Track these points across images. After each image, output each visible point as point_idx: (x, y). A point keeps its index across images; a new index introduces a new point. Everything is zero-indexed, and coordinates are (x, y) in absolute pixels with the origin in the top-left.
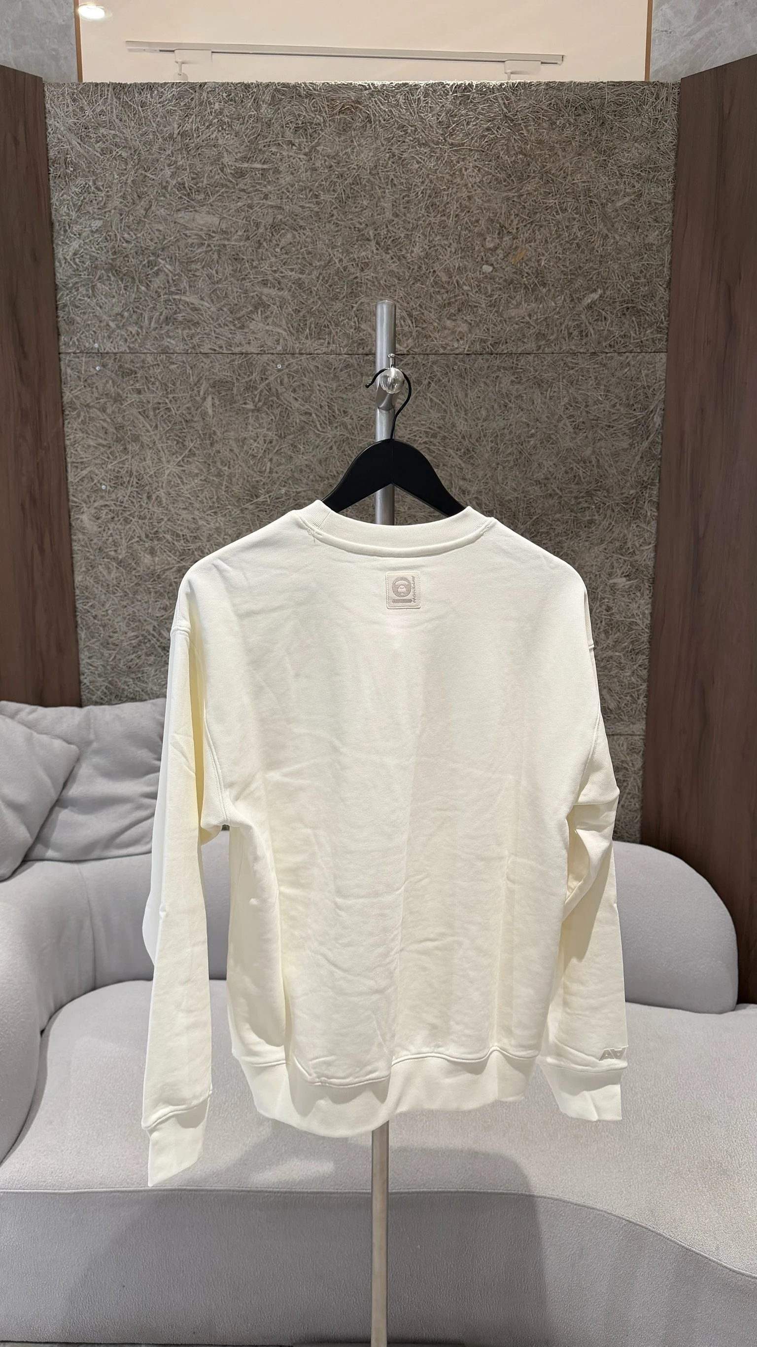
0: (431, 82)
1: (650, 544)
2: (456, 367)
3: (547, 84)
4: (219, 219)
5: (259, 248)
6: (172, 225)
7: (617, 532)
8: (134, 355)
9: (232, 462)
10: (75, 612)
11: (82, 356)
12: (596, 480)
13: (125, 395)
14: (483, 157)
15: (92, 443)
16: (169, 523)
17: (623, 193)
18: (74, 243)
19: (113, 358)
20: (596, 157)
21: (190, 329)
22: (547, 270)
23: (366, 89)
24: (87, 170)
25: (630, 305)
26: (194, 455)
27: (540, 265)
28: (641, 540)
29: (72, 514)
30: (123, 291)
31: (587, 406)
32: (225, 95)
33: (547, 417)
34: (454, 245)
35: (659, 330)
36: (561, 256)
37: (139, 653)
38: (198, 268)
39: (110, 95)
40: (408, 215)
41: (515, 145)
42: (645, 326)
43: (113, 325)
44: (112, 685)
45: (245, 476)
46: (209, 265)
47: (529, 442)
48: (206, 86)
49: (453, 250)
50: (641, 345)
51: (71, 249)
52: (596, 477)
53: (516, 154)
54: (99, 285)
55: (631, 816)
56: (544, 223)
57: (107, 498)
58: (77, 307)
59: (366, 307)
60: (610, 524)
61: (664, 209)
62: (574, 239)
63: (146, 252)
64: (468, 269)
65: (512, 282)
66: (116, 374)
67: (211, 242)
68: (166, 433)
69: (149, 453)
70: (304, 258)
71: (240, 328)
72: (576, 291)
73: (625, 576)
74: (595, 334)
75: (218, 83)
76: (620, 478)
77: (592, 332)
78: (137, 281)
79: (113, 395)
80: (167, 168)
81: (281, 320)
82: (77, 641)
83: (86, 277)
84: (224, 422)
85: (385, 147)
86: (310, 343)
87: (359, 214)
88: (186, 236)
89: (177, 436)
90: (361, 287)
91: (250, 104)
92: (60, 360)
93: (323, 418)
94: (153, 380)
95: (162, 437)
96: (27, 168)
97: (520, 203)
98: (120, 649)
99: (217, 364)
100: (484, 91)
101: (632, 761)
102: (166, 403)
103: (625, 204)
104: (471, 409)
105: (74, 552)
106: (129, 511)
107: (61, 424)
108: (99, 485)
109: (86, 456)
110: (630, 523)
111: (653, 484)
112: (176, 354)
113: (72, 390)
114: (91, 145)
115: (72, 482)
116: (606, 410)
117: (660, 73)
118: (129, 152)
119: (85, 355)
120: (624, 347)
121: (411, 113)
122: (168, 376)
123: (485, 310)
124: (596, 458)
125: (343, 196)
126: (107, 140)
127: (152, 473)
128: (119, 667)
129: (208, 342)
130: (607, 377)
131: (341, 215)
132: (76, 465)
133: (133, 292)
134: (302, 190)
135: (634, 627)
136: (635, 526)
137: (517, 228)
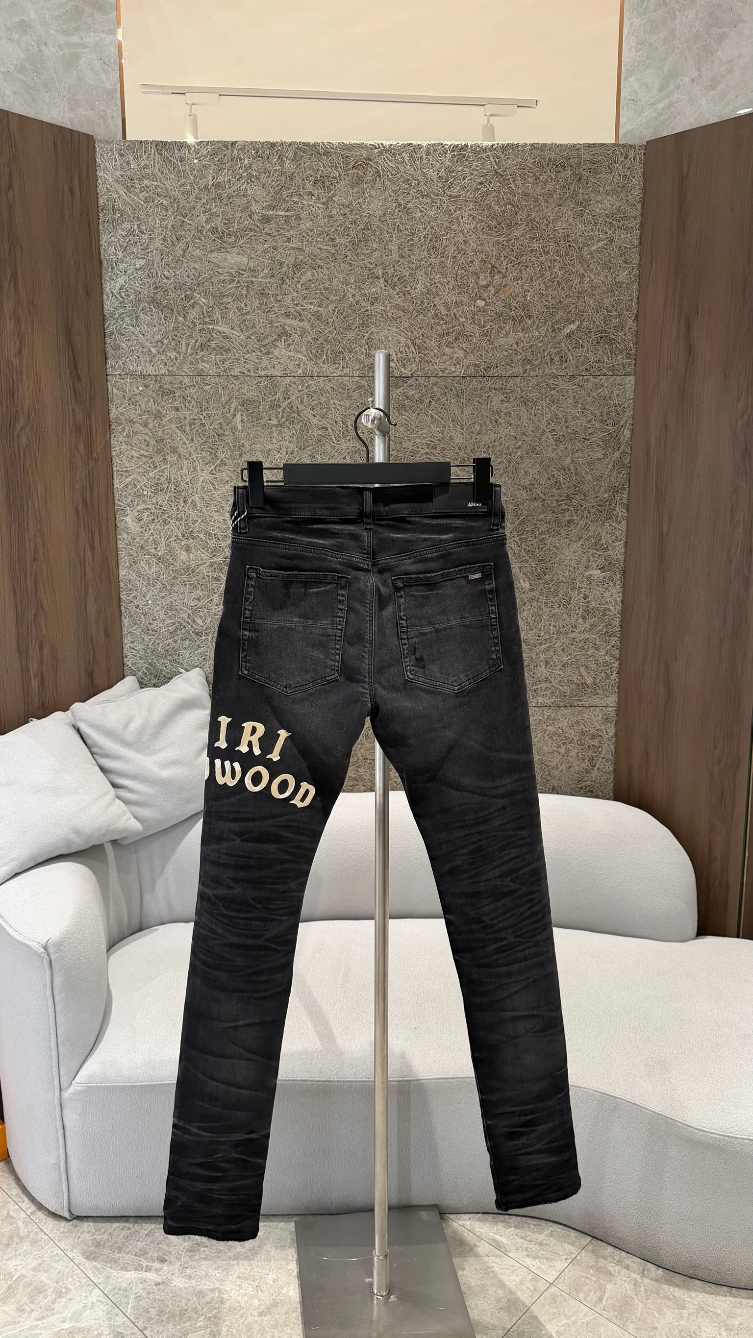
0: (432, 142)
1: (621, 540)
2: (453, 388)
3: (532, 145)
4: (247, 259)
5: (282, 284)
6: (207, 264)
7: (593, 530)
8: (173, 377)
10: (120, 602)
11: (127, 378)
12: (574, 485)
13: (165, 412)
14: (477, 207)
15: (135, 454)
16: (202, 524)
17: (597, 238)
18: (120, 279)
19: (154, 380)
20: (574, 208)
21: (222, 355)
22: (532, 305)
23: (376, 148)
25: (603, 335)
26: (225, 464)
27: (526, 300)
28: (614, 538)
29: (118, 516)
30: (163, 321)
31: (566, 422)
32: (253, 152)
33: (532, 431)
34: (452, 283)
35: (628, 356)
36: (544, 292)
37: (176, 638)
38: (229, 301)
39: (153, 151)
40: (412, 257)
41: (505, 197)
42: (617, 352)
43: (154, 350)
44: (152, 666)
46: (239, 299)
47: (516, 452)
48: (237, 145)
49: (451, 287)
50: (613, 369)
51: (118, 283)
52: (574, 483)
53: (505, 205)
54: (142, 316)
55: (605, 777)
56: (530, 264)
57: (148, 502)
58: (123, 335)
59: (375, 336)
60: (587, 523)
61: (633, 252)
62: (555, 278)
63: (184, 287)
64: (464, 303)
65: (502, 314)
66: (156, 393)
67: (240, 279)
68: (200, 445)
69: (185, 462)
70: (321, 293)
71: (266, 354)
72: (556, 323)
73: (599, 569)
74: (573, 360)
75: (247, 142)
76: (595, 484)
77: (571, 358)
79: (155, 412)
80: (202, 214)
81: (301, 347)
82: (122, 628)
83: (131, 308)
84: (252, 436)
85: (392, 198)
86: (327, 367)
87: (370, 256)
88: (219, 273)
89: (210, 448)
90: (371, 319)
91: (275, 160)
92: (107, 380)
93: (338, 432)
94: (189, 399)
95: (197, 449)
96: (81, 214)
97: (509, 247)
98: (159, 635)
99: (246, 385)
100: (478, 151)
101: (605, 729)
102: (201, 419)
103: (599, 248)
104: (466, 424)
105: (119, 549)
106: (168, 513)
107: (109, 437)
109: (129, 465)
110: (604, 523)
111: (623, 489)
112: (209, 377)
113: (117, 407)
114: (136, 194)
115: (118, 488)
116: (583, 425)
117: (628, 136)
118: (169, 200)
119: (129, 376)
120: (598, 371)
121: (414, 169)
122: (202, 396)
123: (479, 339)
124: (575, 466)
125: (356, 240)
126: (150, 191)
127: (188, 480)
128: (158, 650)
129: (237, 366)
130: (584, 397)
131: (354, 256)
132: (121, 473)
133: (172, 322)
134: (320, 235)
135: (608, 613)
136: (608, 525)
137: (506, 268)
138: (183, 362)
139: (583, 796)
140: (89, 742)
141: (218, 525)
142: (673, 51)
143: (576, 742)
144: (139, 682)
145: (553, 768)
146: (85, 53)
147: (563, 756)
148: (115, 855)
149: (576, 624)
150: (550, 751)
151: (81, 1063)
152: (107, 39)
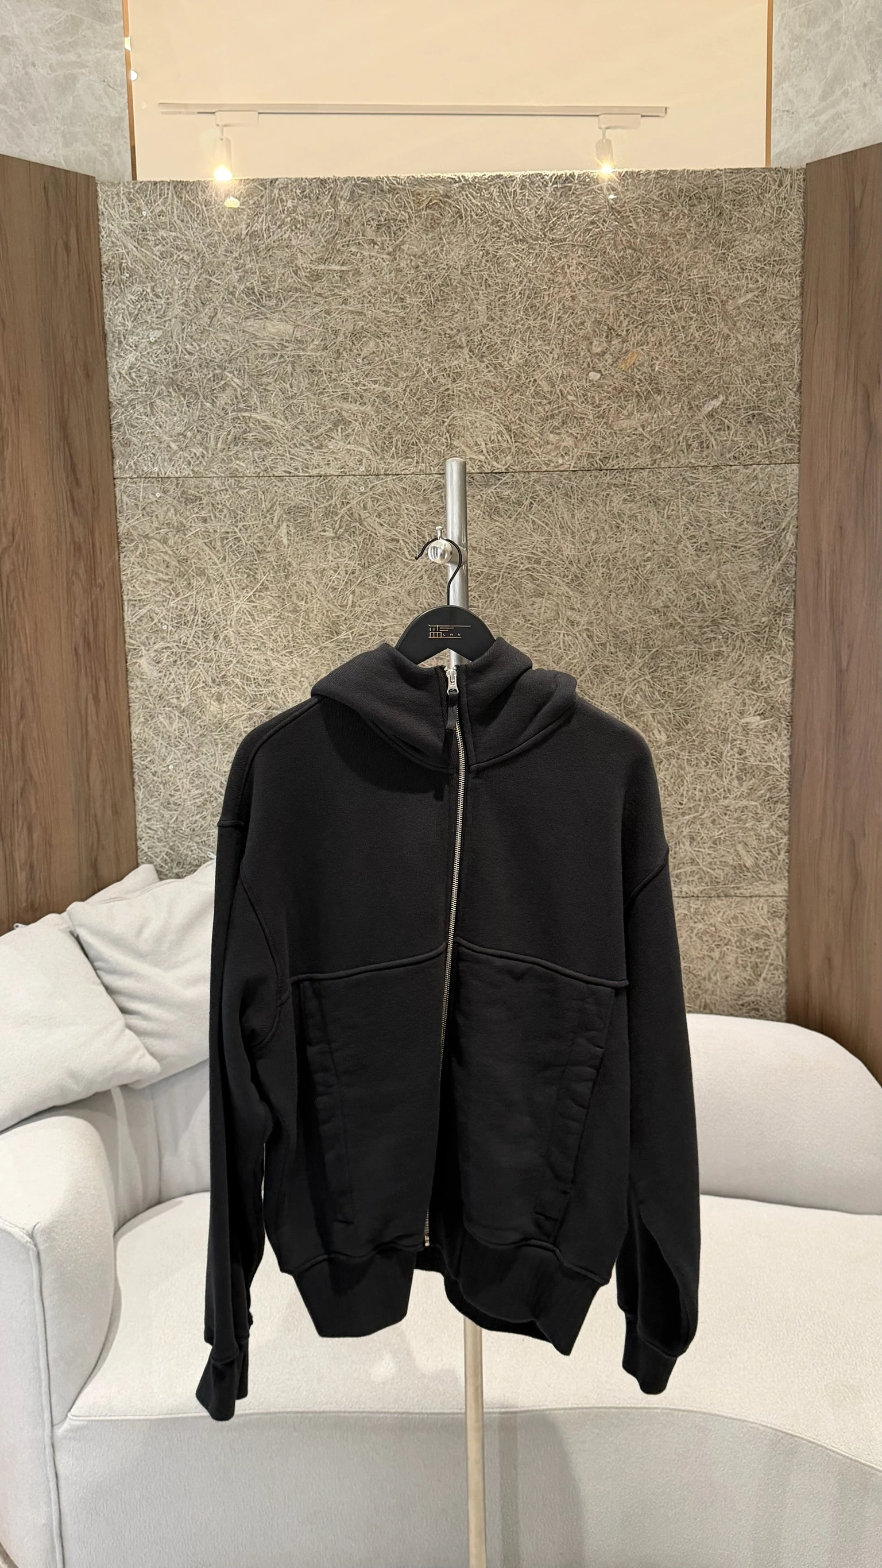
0: (528, 173)
1: (786, 677)
2: (560, 486)
3: (658, 173)
4: (292, 327)
5: (338, 358)
6: (240, 334)
7: (748, 665)
8: (199, 479)
9: (309, 595)
10: (132, 768)
11: (140, 482)
12: (723, 607)
13: (189, 524)
14: (588, 253)
15: (151, 579)
16: (239, 665)
17: (745, 288)
18: (130, 356)
19: (175, 483)
20: (714, 251)
21: (261, 449)
22: (662, 376)
23: (456, 182)
24: (144, 276)
25: (756, 412)
26: (268, 588)
27: (653, 370)
28: (777, 674)
29: (129, 657)
30: (185, 408)
31: (710, 525)
32: (298, 191)
33: (665, 538)
34: (557, 351)
35: (790, 439)
36: (677, 360)
38: (270, 381)
39: (170, 194)
40: (505, 318)
41: (624, 239)
42: (774, 435)
43: (173, 445)
45: (325, 612)
46: (282, 378)
47: (645, 566)
48: (277, 183)
49: (556, 357)
50: (769, 456)
51: (127, 362)
52: (722, 604)
53: (624, 249)
54: (158, 401)
55: (774, 991)
56: (658, 324)
57: (169, 640)
58: (134, 427)
59: (459, 421)
60: (740, 656)
61: (792, 305)
62: (691, 341)
63: (211, 364)
64: (573, 377)
65: (622, 390)
66: (178, 501)
67: (283, 352)
68: (235, 565)
69: (216, 588)
70: (389, 369)
71: (317, 448)
72: (694, 399)
73: (759, 715)
74: (717, 445)
75: (290, 179)
76: (749, 604)
77: (714, 443)
78: (201, 397)
79: (176, 524)
80: (234, 272)
81: (363, 438)
82: (134, 801)
83: (144, 393)
85: (478, 244)
86: (396, 462)
87: (450, 318)
88: (256, 346)
89: (247, 568)
90: (453, 400)
91: (326, 201)
92: (114, 485)
93: (412, 544)
94: (220, 506)
95: (230, 570)
96: (79, 276)
97: (630, 303)
98: (183, 809)
99: (292, 488)
100: (587, 181)
102: (235, 532)
103: (748, 301)
104: (578, 531)
105: (131, 700)
106: (194, 653)
107: (117, 557)
108: (159, 625)
109: (146, 593)
110: (762, 655)
111: (787, 610)
112: (245, 478)
113: (128, 519)
114: (150, 249)
115: (130, 623)
116: (732, 529)
117: (783, 157)
118: (192, 255)
119: (143, 479)
120: (750, 459)
121: (506, 207)
122: (237, 502)
123: (593, 421)
124: (722, 583)
125: (432, 299)
126: (167, 243)
127: (220, 610)
129: (281, 464)
130: (732, 493)
131: (430, 320)
132: (133, 603)
133: (197, 409)
134: (385, 294)
135: (771, 772)
136: (768, 657)
137: (628, 330)
139: (746, 1017)
140: (91, 953)
141: (259, 667)
142: (839, 49)
143: (734, 944)
144: (157, 871)
145: (704, 979)
146: (83, 74)
147: (717, 962)
148: (126, 1105)
149: (729, 787)
150: (700, 956)
151: (79, 1389)
152: (112, 56)
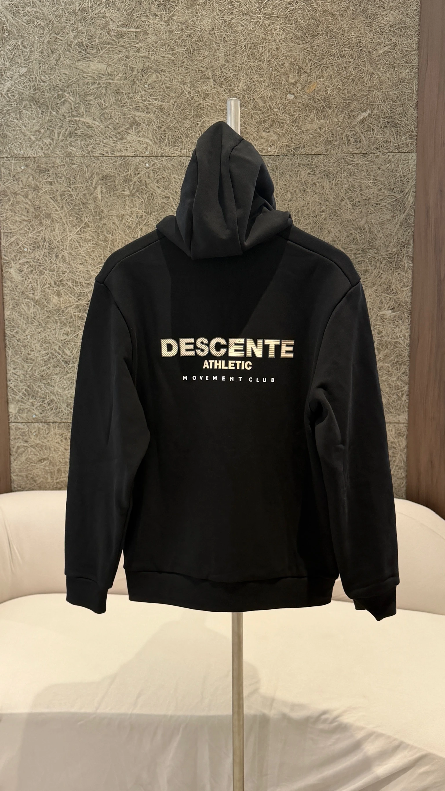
1: (408, 286)
2: (269, 165)
4: (106, 66)
5: (133, 84)
6: (75, 70)
7: (385, 278)
8: (48, 158)
9: (114, 231)
10: (5, 336)
11: (12, 160)
12: (369, 241)
13: (41, 186)
14: (287, 22)
15: (18, 219)
16: (70, 274)
17: (383, 44)
18: (7, 83)
19: (33, 160)
20: (364, 21)
21: (86, 140)
22: (332, 97)
24: (17, 34)
26: (89, 226)
27: (327, 94)
28: (402, 284)
29: (4, 268)
30: (40, 115)
31: (361, 190)
33: (333, 198)
34: (267, 81)
35: (411, 137)
36: (341, 87)
37: (49, 365)
38: (92, 99)
40: (236, 61)
41: (308, 13)
42: (401, 134)
43: (33, 138)
44: (30, 389)
45: (124, 241)
46: (98, 97)
47: (321, 215)
49: (267, 85)
50: (398, 147)
51: (6, 86)
52: (368, 239)
53: (309, 20)
54: (24, 111)
55: (399, 482)
56: (329, 65)
57: (28, 257)
58: (9, 126)
59: (207, 124)
60: (379, 272)
61: (412, 55)
62: (350, 76)
63: (56, 88)
64: (277, 97)
65: (308, 105)
66: (35, 171)
67: (100, 81)
68: (69, 212)
69: (57, 225)
70: (164, 91)
71: (120, 139)
72: (352, 110)
73: (390, 309)
74: (366, 140)
76: (385, 240)
77: (364, 139)
78: (50, 109)
79: (33, 186)
80: (71, 32)
81: (148, 134)
82: (6, 357)
83: (16, 106)
84: (109, 204)
85: (219, 16)
86: (168, 149)
87: (202, 61)
88: (84, 77)
89: (76, 213)
90: (203, 110)
93: (177, 200)
94: (60, 175)
95: (66, 215)
97: (312, 52)
98: (36, 363)
99: (104, 164)
101: (398, 442)
102: (69, 191)
103: (385, 51)
104: (280, 192)
105: (4, 294)
106: (43, 266)
108: (22, 248)
109: (13, 228)
110: (393, 272)
111: (409, 244)
112: (76, 158)
113: (5, 183)
114: (20, 18)
115: (4, 246)
116: (375, 192)
118: (46, 22)
119: (14, 158)
120: (386, 149)
122: (71, 173)
123: (289, 125)
124: (368, 226)
125: (191, 49)
126: (31, 15)
127: (59, 239)
128: (35, 375)
129: (98, 149)
130: (375, 170)
131: (189, 62)
132: (7, 234)
133: (47, 116)
134: (163, 46)
135: (398, 345)
136: (397, 274)
137: (311, 69)
138: (56, 147)
141: (83, 275)
